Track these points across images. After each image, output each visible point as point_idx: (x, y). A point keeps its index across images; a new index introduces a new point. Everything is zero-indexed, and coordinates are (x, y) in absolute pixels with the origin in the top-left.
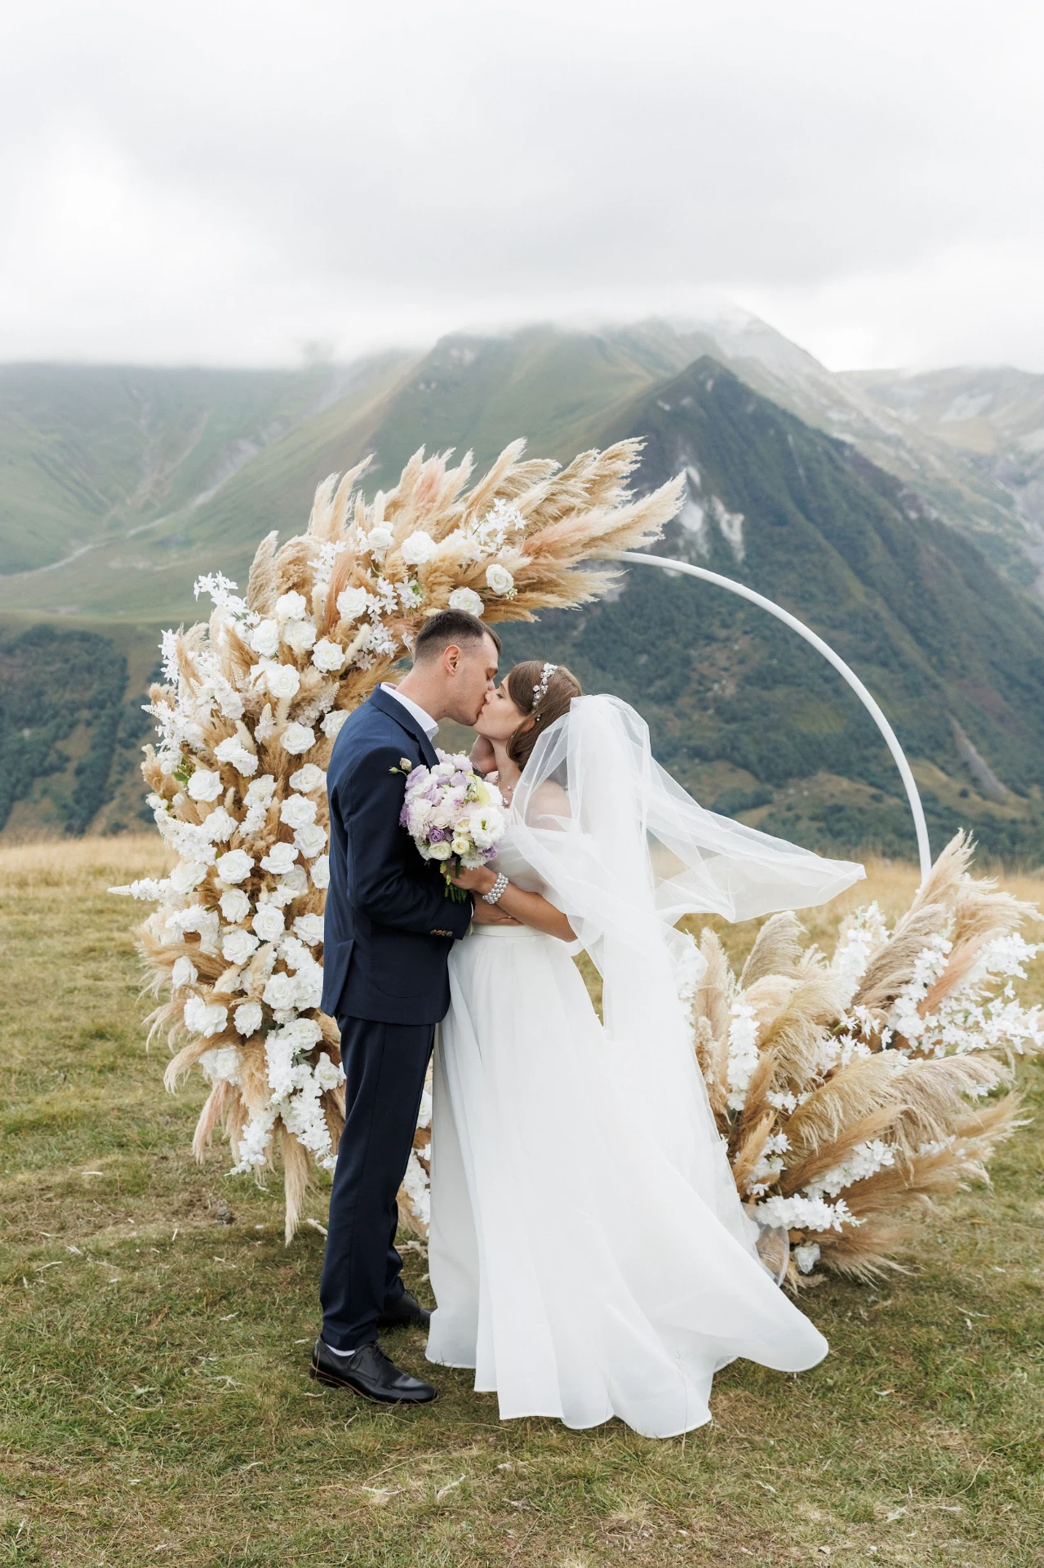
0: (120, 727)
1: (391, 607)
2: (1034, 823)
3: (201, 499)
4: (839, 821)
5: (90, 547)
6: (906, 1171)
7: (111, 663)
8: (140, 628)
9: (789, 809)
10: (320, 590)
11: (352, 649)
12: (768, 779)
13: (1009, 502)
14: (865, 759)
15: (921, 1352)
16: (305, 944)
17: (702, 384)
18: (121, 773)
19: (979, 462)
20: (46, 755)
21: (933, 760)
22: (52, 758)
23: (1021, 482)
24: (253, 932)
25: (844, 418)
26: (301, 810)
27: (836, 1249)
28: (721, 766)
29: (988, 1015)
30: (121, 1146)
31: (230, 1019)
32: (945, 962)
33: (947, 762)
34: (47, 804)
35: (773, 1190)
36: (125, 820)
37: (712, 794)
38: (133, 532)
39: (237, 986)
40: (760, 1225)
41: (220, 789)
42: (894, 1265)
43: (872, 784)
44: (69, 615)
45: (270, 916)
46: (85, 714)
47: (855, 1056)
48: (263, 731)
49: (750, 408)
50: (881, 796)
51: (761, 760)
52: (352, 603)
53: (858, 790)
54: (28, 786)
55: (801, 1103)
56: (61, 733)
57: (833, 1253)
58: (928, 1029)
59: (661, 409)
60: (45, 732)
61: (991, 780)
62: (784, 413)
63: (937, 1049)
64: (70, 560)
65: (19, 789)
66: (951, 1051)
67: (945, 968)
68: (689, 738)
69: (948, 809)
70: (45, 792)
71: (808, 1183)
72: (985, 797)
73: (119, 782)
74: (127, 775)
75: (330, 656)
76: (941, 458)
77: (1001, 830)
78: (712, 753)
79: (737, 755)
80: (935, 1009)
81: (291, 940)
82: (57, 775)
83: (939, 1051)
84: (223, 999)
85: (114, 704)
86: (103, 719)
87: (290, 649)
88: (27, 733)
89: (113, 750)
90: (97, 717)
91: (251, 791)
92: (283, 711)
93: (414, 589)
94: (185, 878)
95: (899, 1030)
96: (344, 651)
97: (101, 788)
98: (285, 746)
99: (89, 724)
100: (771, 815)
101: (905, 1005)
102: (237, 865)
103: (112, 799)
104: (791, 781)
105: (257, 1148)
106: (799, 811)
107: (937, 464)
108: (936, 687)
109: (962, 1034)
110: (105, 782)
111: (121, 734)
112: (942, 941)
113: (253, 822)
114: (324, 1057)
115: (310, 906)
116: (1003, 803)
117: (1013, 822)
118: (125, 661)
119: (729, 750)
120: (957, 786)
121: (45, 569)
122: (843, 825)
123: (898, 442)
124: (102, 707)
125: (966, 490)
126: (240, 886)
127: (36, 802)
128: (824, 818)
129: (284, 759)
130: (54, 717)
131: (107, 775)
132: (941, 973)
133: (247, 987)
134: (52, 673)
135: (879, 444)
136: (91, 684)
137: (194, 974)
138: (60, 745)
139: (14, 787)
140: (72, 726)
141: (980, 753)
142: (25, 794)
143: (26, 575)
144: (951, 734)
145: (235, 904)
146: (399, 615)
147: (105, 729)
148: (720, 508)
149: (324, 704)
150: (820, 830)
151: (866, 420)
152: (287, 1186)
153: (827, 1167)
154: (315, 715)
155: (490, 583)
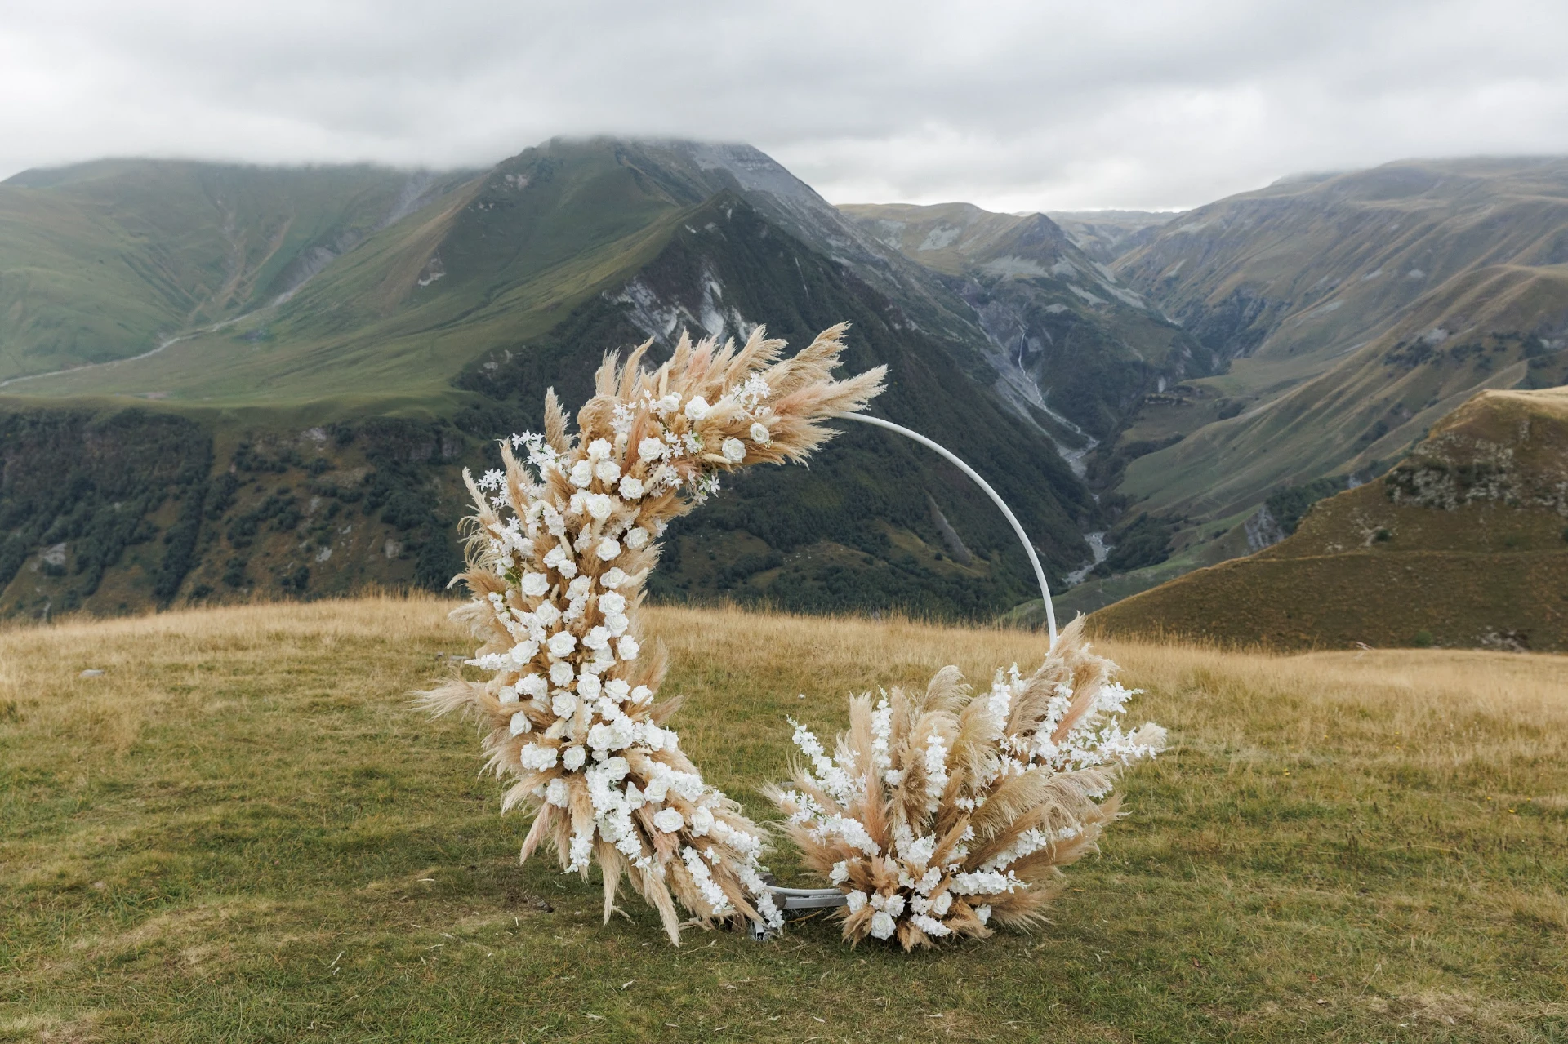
0: (207, 500)
1: (678, 452)
2: (994, 581)
3: (282, 299)
4: (837, 580)
5: (177, 339)
6: (1051, 850)
7: (198, 443)
8: (224, 413)
9: (796, 570)
10: (622, 437)
11: (650, 483)
12: (778, 546)
13: (974, 318)
14: (859, 529)
15: (1072, 976)
16: (614, 702)
17: (724, 212)
18: (207, 542)
19: (951, 284)
20: (136, 526)
21: (913, 530)
22: (141, 530)
23: (983, 301)
24: (576, 693)
25: (841, 244)
26: (615, 602)
27: (1003, 908)
28: (740, 535)
29: (1100, 740)
30: (434, 859)
31: (560, 759)
32: (1068, 704)
33: (925, 531)
34: (136, 570)
35: (961, 869)
36: (212, 585)
37: (732, 558)
38: (216, 327)
39: (563, 734)
40: (952, 894)
41: (547, 587)
42: (1043, 918)
43: (863, 550)
44: (157, 398)
45: (589, 682)
46: (174, 489)
47: (1012, 770)
48: (582, 543)
49: (764, 234)
50: (871, 560)
51: (772, 530)
52: (649, 448)
53: (852, 555)
54: (118, 555)
55: (979, 805)
56: (150, 505)
57: (1000, 911)
58: (1061, 752)
59: (689, 232)
60: (135, 506)
61: (960, 546)
62: (792, 239)
63: (1067, 765)
64: (159, 350)
65: (110, 556)
66: (1077, 766)
67: (1069, 708)
68: (713, 512)
69: (926, 569)
70: (135, 559)
71: (984, 862)
72: (955, 561)
73: (206, 550)
74: (213, 543)
75: (632, 488)
76: (919, 279)
77: (969, 587)
78: (732, 524)
79: (753, 526)
80: (1064, 738)
81: (604, 699)
82: (147, 543)
83: (1068, 767)
84: (552, 744)
85: (200, 481)
86: (190, 494)
87: (601, 482)
88: (117, 506)
89: (199, 522)
90: (184, 492)
91: (571, 588)
92: (598, 528)
93: (696, 439)
94: (522, 653)
95: (1040, 753)
96: (643, 484)
97: (188, 556)
98: (599, 554)
99: (177, 498)
100: (781, 575)
101: (1043, 737)
102: (563, 644)
103: (199, 565)
104: (797, 546)
105: (583, 854)
106: (804, 573)
107: (917, 285)
108: (916, 469)
109: (1085, 754)
110: (192, 550)
111: (207, 508)
112: (1065, 689)
113: (574, 612)
114: (631, 784)
115: (616, 673)
116: (970, 565)
117: (978, 580)
118: (211, 441)
119: (746, 521)
120: (933, 551)
121: (134, 359)
122: (841, 583)
123: (885, 266)
124: (189, 482)
125: (939, 307)
126: (565, 659)
127: (127, 568)
128: (825, 579)
129: (597, 564)
130: (143, 491)
131: (193, 544)
132: (1066, 712)
133: (570, 735)
134: (141, 452)
135: (870, 267)
136: (179, 462)
137: (529, 726)
138: (149, 517)
139: (105, 555)
140: (161, 500)
141: (950, 523)
142: (115, 562)
143: (116, 363)
144: (927, 508)
145: (561, 674)
146: (682, 458)
147: (193, 503)
148: (739, 317)
149: (627, 524)
150: (821, 588)
151: (859, 247)
152: (605, 882)
153: (999, 850)
154: (619, 531)
155: (753, 436)
